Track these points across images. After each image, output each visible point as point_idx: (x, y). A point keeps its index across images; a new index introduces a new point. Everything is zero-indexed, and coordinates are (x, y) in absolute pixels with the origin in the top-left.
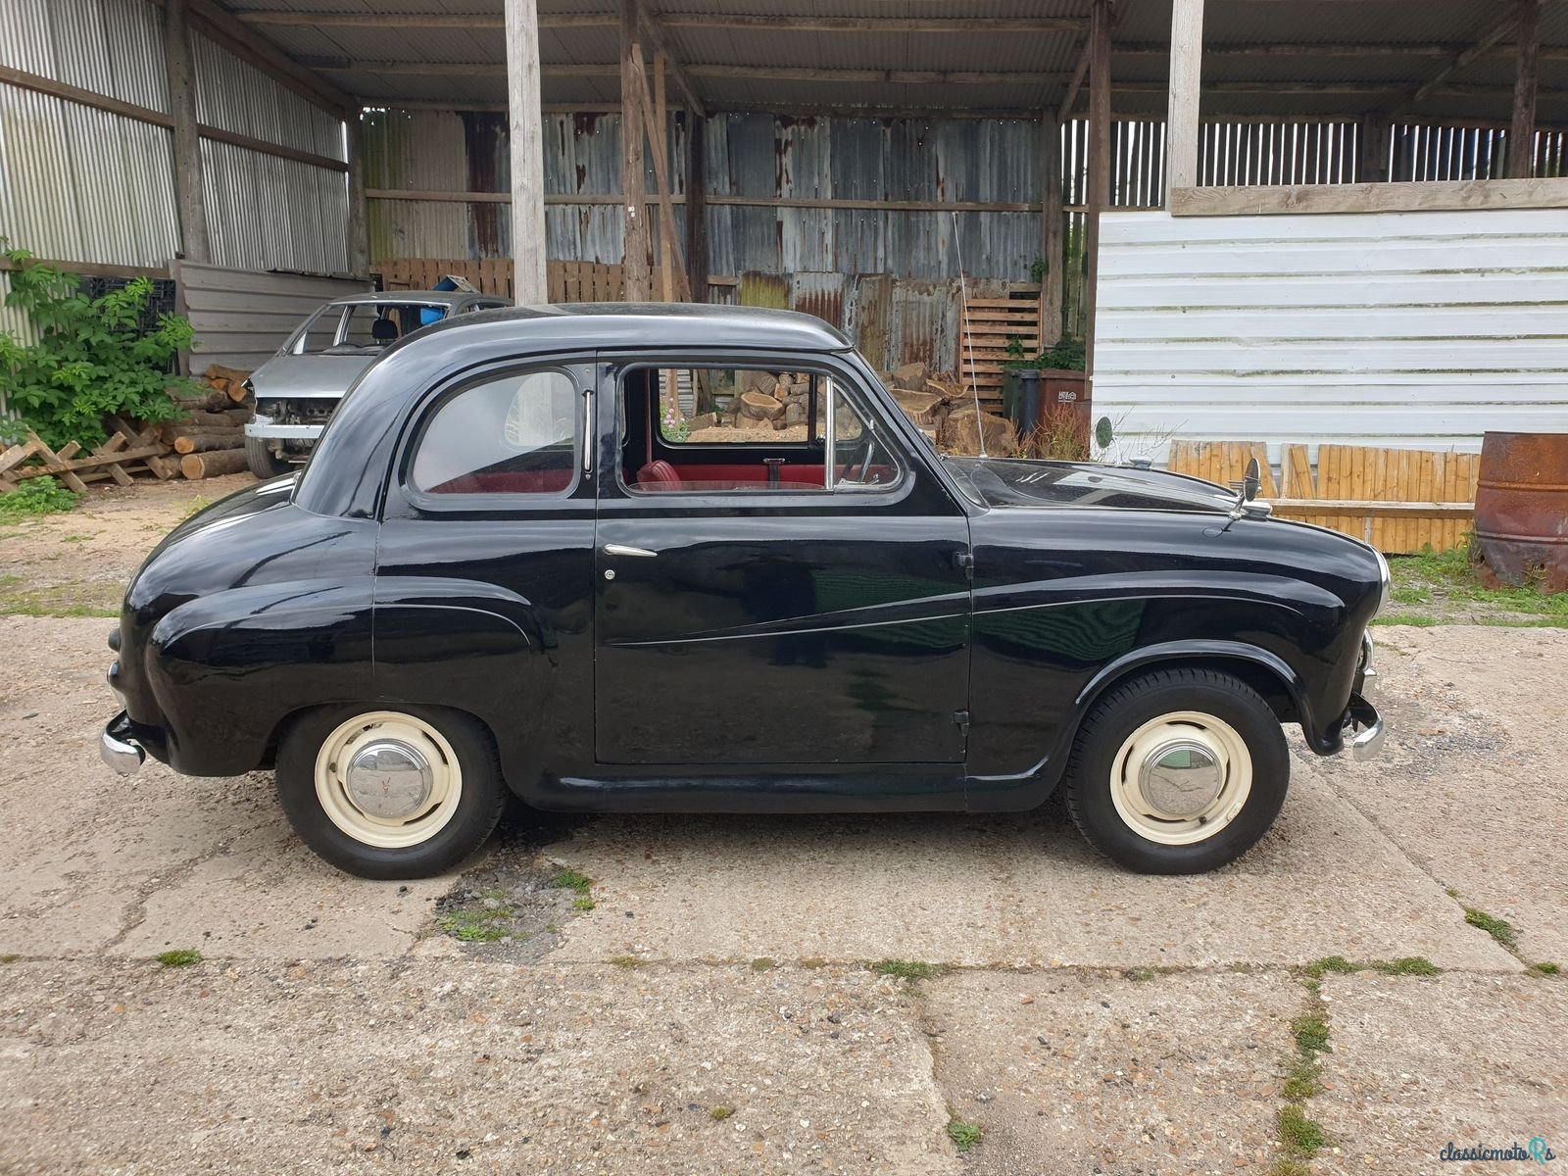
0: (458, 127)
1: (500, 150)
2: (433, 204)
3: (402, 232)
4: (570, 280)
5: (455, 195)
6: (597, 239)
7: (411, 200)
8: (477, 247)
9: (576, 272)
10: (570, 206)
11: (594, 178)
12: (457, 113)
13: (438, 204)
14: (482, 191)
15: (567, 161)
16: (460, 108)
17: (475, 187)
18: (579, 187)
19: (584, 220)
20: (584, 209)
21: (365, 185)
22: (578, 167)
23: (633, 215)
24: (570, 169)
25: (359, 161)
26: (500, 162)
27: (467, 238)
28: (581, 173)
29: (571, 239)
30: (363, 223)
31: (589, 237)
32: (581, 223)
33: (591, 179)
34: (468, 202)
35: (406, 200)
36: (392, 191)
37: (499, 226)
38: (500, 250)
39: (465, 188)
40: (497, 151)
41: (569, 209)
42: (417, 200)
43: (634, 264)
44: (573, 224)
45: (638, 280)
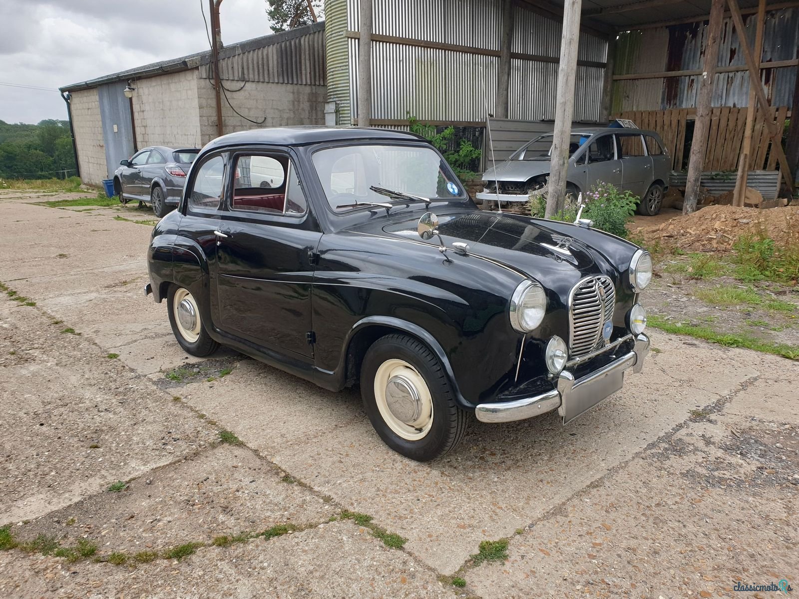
0: (665, 35)
1: (687, 45)
2: (646, 80)
3: (628, 97)
4: (714, 119)
5: (657, 75)
6: (737, 92)
7: (635, 79)
8: (666, 102)
9: (718, 114)
10: (723, 74)
11: (740, 56)
12: (667, 27)
13: (649, 80)
14: (673, 70)
15: (725, 47)
16: (668, 24)
17: (669, 69)
18: (730, 62)
19: (730, 81)
20: (731, 75)
21: (613, 74)
22: (731, 49)
23: (705, 77)
24: (727, 51)
25: (612, 61)
26: (686, 53)
27: (661, 97)
28: (733, 53)
29: (720, 94)
30: (609, 94)
31: (731, 92)
32: (728, 83)
33: (738, 56)
34: (664, 78)
35: (633, 79)
36: (628, 75)
37: (679, 90)
38: (678, 104)
39: (664, 69)
40: (685, 46)
41: (722, 76)
42: (638, 79)
43: (701, 106)
44: (722, 84)
45: (702, 116)
